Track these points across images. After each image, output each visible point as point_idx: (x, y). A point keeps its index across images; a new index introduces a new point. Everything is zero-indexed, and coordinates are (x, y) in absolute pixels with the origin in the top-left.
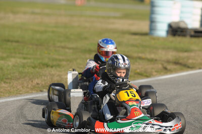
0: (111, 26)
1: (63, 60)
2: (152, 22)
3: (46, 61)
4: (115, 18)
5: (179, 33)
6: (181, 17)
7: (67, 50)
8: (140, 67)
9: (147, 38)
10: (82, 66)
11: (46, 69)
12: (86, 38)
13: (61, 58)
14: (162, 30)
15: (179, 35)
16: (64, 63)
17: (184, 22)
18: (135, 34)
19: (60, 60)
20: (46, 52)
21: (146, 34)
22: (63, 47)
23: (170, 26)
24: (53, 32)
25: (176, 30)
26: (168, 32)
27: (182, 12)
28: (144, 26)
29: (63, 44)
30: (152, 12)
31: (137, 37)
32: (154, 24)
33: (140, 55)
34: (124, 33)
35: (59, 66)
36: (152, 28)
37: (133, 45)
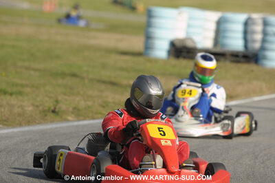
0: (92, 42)
1: (27, 86)
2: (149, 38)
3: (3, 86)
4: (98, 30)
5: (184, 54)
6: (187, 33)
7: (32, 72)
9: (140, 59)
10: (52, 95)
12: (58, 57)
13: (24, 82)
14: (161, 50)
15: (185, 57)
16: (28, 90)
17: (191, 39)
18: (125, 53)
19: (22, 86)
20: (4, 74)
21: (139, 54)
22: (27, 68)
23: (173, 44)
24: (13, 47)
25: (180, 51)
26: (169, 52)
27: (189, 26)
28: (137, 43)
29: (26, 64)
30: (149, 25)
31: (127, 58)
32: (150, 41)
34: (109, 51)
35: (20, 93)
36: (148, 46)
37: (122, 69)
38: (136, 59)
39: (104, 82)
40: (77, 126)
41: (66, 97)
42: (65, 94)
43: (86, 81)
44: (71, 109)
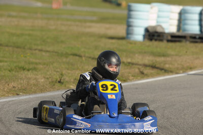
0: (88, 30)
2: (129, 26)
4: (92, 21)
5: (156, 38)
6: (157, 22)
9: (124, 42)
12: (62, 42)
14: (138, 34)
15: (156, 40)
17: (160, 26)
18: (112, 38)
21: (123, 38)
23: (147, 30)
24: (29, 35)
25: (153, 35)
26: (144, 36)
27: (158, 17)
28: (121, 30)
30: (129, 17)
31: (114, 41)
32: (130, 28)
34: (100, 37)
36: (129, 32)
38: (120, 42)
42: (68, 69)
44: (72, 80)
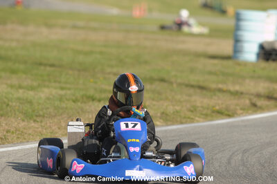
0: (181, 46)
2: (237, 41)
3: (91, 92)
5: (273, 57)
8: (220, 102)
9: (230, 63)
11: (91, 103)
12: (146, 62)
14: (250, 53)
15: (274, 60)
18: (213, 57)
20: (92, 80)
21: (228, 58)
23: (262, 47)
24: (101, 53)
25: (269, 53)
26: (258, 55)
28: (226, 47)
29: (115, 70)
30: (238, 28)
31: (216, 61)
32: (239, 44)
33: (220, 86)
34: (198, 55)
36: (237, 50)
37: (210, 73)
38: (225, 63)
39: (192, 86)
40: (166, 131)
41: (154, 103)
42: (153, 100)
43: (175, 85)
44: (159, 114)
